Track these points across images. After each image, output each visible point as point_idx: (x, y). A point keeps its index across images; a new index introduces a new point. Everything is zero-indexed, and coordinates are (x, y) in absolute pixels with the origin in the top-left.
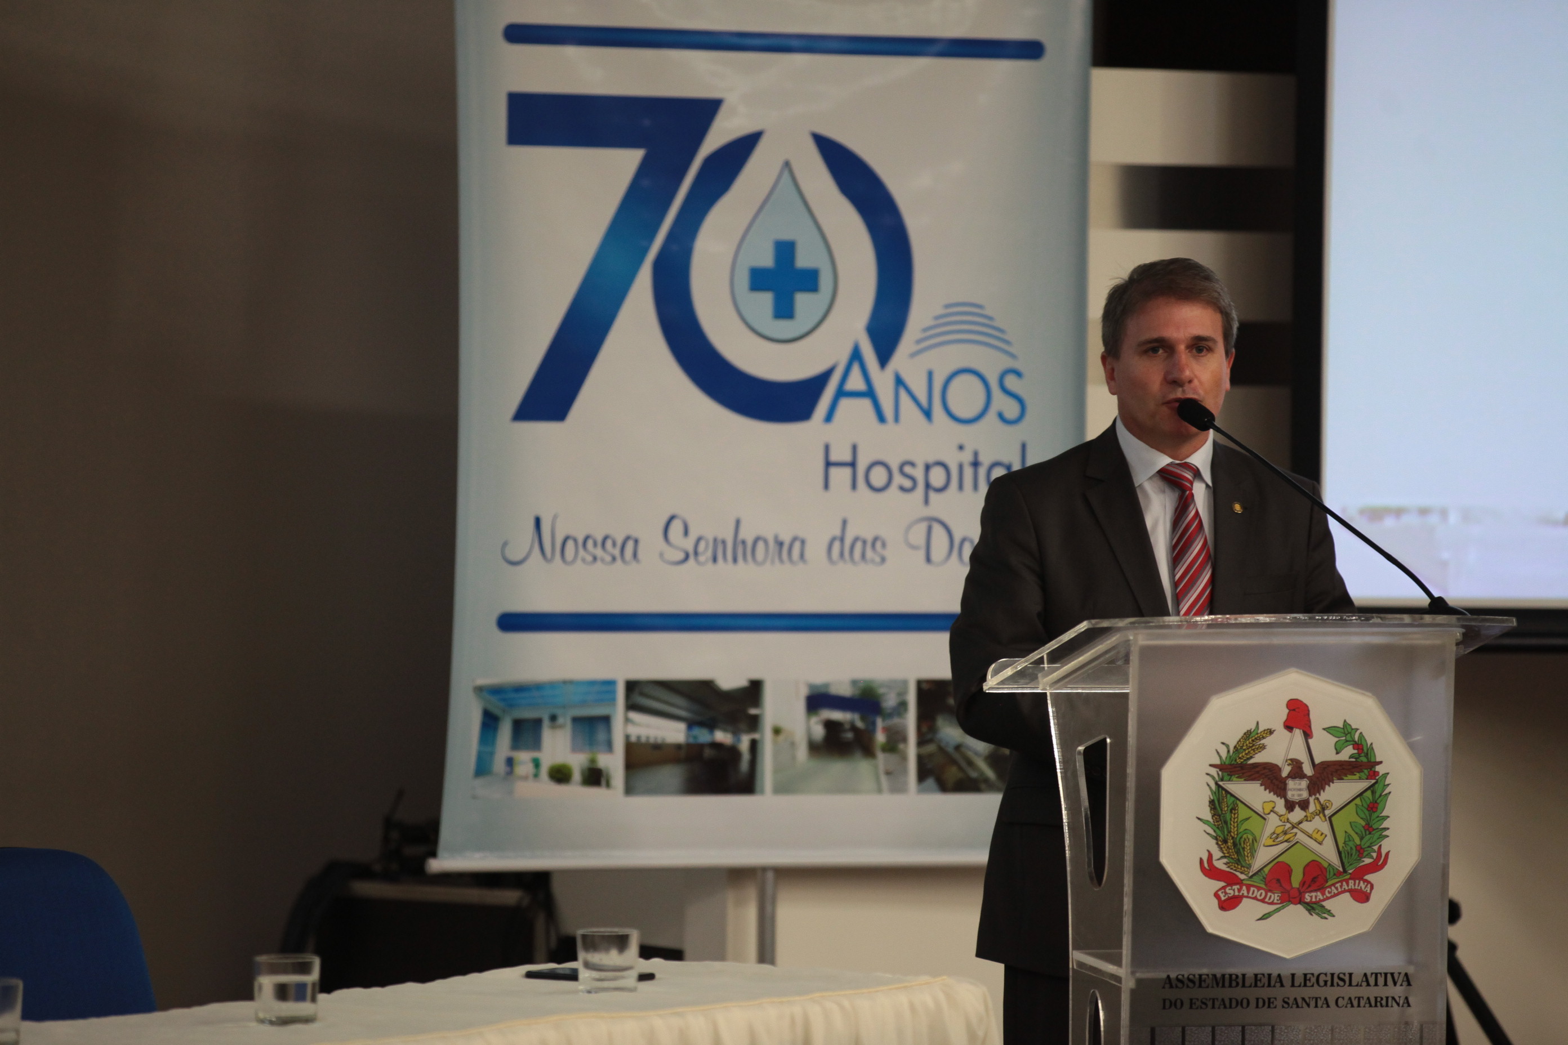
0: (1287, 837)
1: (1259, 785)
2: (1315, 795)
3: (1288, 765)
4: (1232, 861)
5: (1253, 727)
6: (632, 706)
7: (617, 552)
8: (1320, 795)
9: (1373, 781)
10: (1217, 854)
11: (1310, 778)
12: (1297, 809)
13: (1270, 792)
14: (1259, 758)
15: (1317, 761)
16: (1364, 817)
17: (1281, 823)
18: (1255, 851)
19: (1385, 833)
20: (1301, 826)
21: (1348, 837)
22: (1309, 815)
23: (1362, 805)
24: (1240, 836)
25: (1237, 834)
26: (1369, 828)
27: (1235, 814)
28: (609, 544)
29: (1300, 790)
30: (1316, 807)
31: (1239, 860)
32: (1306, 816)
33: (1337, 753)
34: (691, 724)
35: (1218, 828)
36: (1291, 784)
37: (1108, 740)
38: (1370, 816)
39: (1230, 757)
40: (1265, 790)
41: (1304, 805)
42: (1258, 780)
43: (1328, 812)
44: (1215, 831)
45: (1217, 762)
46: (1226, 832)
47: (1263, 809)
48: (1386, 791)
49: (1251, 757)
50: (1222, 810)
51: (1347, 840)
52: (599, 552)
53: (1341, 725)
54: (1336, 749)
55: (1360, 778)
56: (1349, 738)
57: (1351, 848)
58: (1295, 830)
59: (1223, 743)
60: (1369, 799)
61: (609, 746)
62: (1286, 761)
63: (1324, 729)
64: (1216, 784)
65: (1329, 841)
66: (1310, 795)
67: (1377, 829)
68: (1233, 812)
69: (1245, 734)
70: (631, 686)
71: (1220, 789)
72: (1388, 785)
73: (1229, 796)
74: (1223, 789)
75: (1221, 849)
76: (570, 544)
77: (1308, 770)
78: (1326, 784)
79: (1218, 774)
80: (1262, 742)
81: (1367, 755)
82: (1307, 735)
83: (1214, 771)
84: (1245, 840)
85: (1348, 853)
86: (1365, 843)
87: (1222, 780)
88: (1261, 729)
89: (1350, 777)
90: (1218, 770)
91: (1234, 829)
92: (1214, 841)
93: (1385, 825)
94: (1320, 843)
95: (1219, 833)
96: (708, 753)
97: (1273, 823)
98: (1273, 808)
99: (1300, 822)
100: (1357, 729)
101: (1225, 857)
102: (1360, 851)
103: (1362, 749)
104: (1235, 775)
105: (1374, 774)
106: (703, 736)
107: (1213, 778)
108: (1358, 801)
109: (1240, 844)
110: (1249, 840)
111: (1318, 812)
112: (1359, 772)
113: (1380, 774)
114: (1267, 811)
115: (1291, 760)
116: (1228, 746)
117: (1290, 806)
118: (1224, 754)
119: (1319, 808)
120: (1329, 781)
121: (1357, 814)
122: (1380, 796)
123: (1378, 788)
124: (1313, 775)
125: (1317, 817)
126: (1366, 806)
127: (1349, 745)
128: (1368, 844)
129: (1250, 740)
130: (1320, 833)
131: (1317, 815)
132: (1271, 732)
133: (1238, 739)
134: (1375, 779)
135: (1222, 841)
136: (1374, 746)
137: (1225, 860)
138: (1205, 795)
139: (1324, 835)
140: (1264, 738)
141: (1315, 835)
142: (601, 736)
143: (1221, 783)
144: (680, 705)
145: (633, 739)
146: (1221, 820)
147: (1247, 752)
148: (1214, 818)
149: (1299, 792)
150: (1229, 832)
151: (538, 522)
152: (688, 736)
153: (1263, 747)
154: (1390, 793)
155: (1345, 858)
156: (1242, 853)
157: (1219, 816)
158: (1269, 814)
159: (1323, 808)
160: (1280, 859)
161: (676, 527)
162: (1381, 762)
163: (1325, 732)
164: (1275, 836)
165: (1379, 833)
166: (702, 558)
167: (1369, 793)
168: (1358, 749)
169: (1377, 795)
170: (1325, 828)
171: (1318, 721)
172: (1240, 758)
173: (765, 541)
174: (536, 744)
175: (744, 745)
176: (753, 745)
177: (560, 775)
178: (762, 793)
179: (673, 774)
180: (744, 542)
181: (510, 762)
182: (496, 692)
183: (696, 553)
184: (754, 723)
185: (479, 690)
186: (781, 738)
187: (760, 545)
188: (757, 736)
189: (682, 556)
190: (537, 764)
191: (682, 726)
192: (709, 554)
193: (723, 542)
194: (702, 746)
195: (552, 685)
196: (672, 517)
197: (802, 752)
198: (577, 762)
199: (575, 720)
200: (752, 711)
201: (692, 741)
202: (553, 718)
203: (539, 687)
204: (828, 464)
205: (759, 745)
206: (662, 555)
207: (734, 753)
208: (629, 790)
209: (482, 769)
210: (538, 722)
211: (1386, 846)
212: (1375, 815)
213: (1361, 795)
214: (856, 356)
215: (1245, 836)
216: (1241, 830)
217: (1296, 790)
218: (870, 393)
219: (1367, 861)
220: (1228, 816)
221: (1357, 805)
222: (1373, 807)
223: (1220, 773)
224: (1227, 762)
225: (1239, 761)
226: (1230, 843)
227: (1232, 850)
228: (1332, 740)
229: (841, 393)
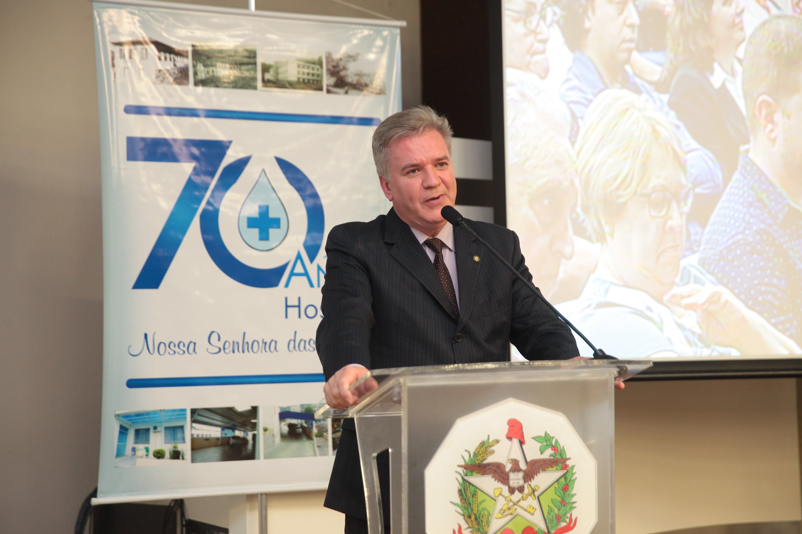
0: (510, 512)
1: (491, 477)
2: (528, 482)
3: (510, 463)
4: (474, 530)
5: (486, 439)
6: (194, 421)
7: (185, 349)
8: (531, 481)
9: (565, 471)
10: (464, 525)
11: (525, 472)
12: (517, 492)
13: (498, 482)
14: (490, 459)
15: (529, 460)
16: (560, 495)
17: (506, 502)
18: (490, 522)
19: (574, 505)
20: (520, 503)
21: (551, 510)
22: (524, 496)
23: (559, 488)
24: (479, 512)
25: (478, 512)
26: (563, 503)
27: (475, 498)
28: (181, 345)
29: (518, 479)
30: (529, 490)
31: (479, 529)
32: (523, 497)
33: (542, 453)
34: (223, 428)
35: (465, 508)
36: (512, 476)
37: (390, 450)
38: (564, 494)
39: (471, 460)
40: (495, 480)
41: (521, 489)
42: (491, 474)
43: (537, 494)
44: (462, 510)
45: (463, 463)
46: (470, 511)
47: (494, 493)
48: (574, 477)
49: (485, 459)
50: (466, 496)
51: (550, 511)
52: (177, 349)
53: (543, 435)
54: (541, 451)
55: (557, 470)
56: (548, 443)
57: (553, 517)
58: (516, 507)
59: (466, 451)
60: (563, 483)
61: (183, 440)
62: (508, 460)
63: (533, 438)
64: (463, 478)
65: (538, 513)
66: (525, 482)
67: (569, 502)
68: (474, 496)
69: (481, 444)
70: (194, 411)
71: (465, 482)
72: (575, 473)
73: (471, 486)
74: (467, 481)
75: (467, 522)
76: (162, 346)
77: (523, 466)
78: (535, 474)
79: (464, 472)
80: (492, 448)
81: (561, 455)
82: (522, 443)
83: (461, 470)
84: (483, 515)
85: (551, 520)
86: (561, 513)
87: (466, 475)
88: (491, 440)
89: (550, 469)
90: (463, 468)
91: (475, 508)
92: (462, 517)
93: (574, 500)
94: (532, 514)
95: (465, 511)
96: (232, 441)
97: (501, 503)
98: (501, 492)
99: (519, 501)
100: (553, 437)
101: (470, 527)
102: (559, 518)
103: (558, 450)
104: (474, 471)
105: (565, 467)
106: (229, 433)
107: (460, 474)
108: (556, 485)
109: (480, 518)
110: (485, 515)
111: (530, 494)
112: (556, 466)
113: (570, 466)
114: (497, 495)
115: (512, 460)
116: (469, 453)
117: (512, 491)
118: (467, 458)
119: (531, 490)
120: (536, 472)
121: (556, 493)
122: (570, 480)
123: (569, 476)
124: (527, 469)
125: (530, 498)
126: (561, 488)
127: (549, 448)
128: (563, 513)
129: (484, 447)
130: (532, 508)
131: (530, 495)
132: (498, 442)
133: (476, 447)
134: (566, 469)
135: (468, 517)
136: (565, 448)
137: (470, 530)
138: (455, 487)
139: (534, 509)
140: (493, 446)
141: (529, 509)
142: (179, 435)
143: (466, 478)
144: (218, 419)
145: (195, 436)
146: (466, 502)
147: (482, 455)
148: (462, 501)
149: (517, 481)
150: (472, 510)
151: (146, 336)
152: (222, 434)
153: (493, 452)
154: (576, 478)
155: (549, 523)
156: (481, 525)
157: (465, 500)
158: (498, 496)
159: (534, 491)
160: (507, 527)
161: (214, 337)
162: (570, 459)
163: (533, 440)
164: (503, 512)
165: (570, 505)
166: (227, 351)
167: (563, 480)
168: (555, 450)
169: (568, 480)
170: (535, 504)
171: (528, 434)
172: (478, 460)
173: (258, 342)
174: (147, 441)
175: (250, 437)
176: (254, 436)
177: (159, 455)
178: (259, 459)
179: (215, 452)
180: (247, 343)
181: (134, 450)
182: (126, 416)
183: (224, 348)
184: (254, 426)
185: (118, 416)
186: (268, 432)
187: (256, 344)
188: (255, 432)
189: (218, 350)
190: (147, 450)
191: (219, 429)
192: (231, 348)
193: (238, 343)
194: (229, 438)
195: (154, 412)
196: (213, 332)
197: (278, 439)
198: (167, 448)
199: (166, 428)
200: (253, 421)
201: (224, 436)
202: (155, 428)
203: (148, 413)
204: (287, 306)
205: (257, 437)
206: (207, 350)
207: (244, 441)
208: (193, 461)
209: (120, 453)
210: (148, 430)
211: (575, 514)
212: (567, 494)
213: (558, 481)
214: (299, 257)
215: (483, 513)
216: (480, 508)
217: (516, 479)
218: (306, 274)
219: (563, 524)
220: (471, 500)
221: (555, 488)
222: (566, 488)
223: (465, 471)
224: (469, 463)
225: (477, 462)
226: (473, 518)
227: (475, 523)
228: (537, 445)
229: (292, 274)
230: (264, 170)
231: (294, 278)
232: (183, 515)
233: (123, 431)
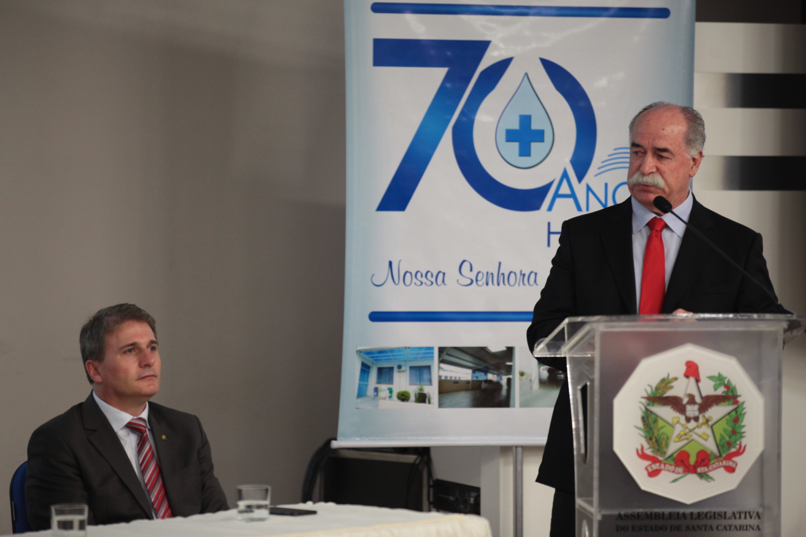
0: (687, 437)
1: (670, 408)
2: (703, 413)
3: (687, 397)
4: (655, 450)
5: (665, 376)
6: (442, 361)
7: (433, 280)
8: (705, 413)
9: (736, 406)
10: (646, 446)
11: (700, 405)
12: (692, 421)
13: (676, 412)
14: (670, 393)
16: (731, 426)
17: (683, 429)
18: (669, 445)
19: (744, 435)
20: (695, 431)
21: (722, 437)
22: (699, 425)
23: (730, 419)
24: (659, 436)
26: (734, 432)
28: (429, 275)
29: (694, 411)
30: (703, 420)
31: (659, 449)
32: (697, 425)
33: (715, 390)
34: (475, 370)
35: (647, 432)
36: (689, 408)
37: (588, 384)
38: (735, 425)
39: (653, 393)
40: (674, 410)
41: (696, 419)
42: (670, 406)
43: (710, 423)
44: (645, 433)
45: (645, 395)
46: (651, 434)
47: (673, 421)
48: (744, 412)
49: (665, 393)
50: (648, 422)
52: (424, 280)
53: (717, 375)
54: (714, 388)
55: (729, 404)
56: (721, 382)
57: (724, 443)
58: (691, 433)
59: (649, 385)
60: (734, 416)
61: (430, 382)
62: (685, 395)
63: (707, 377)
64: (645, 407)
65: (711, 440)
66: (700, 414)
67: (739, 432)
68: (655, 423)
69: (661, 380)
70: (442, 350)
71: (648, 411)
72: (745, 408)
73: (652, 414)
75: (649, 443)
76: (408, 275)
77: (698, 400)
78: (709, 407)
79: (646, 402)
80: (672, 384)
81: (732, 392)
82: (698, 381)
83: (644, 401)
85: (722, 446)
86: (732, 440)
87: (649, 405)
88: (671, 377)
89: (722, 404)
91: (656, 433)
92: (644, 439)
93: (743, 430)
94: (706, 440)
95: (647, 435)
96: (484, 385)
97: (678, 429)
98: (679, 421)
99: (694, 429)
100: (726, 378)
101: (651, 448)
102: (729, 445)
103: (730, 388)
104: (656, 402)
105: (736, 402)
106: (481, 377)
107: (643, 404)
108: (728, 417)
109: (660, 440)
110: (664, 438)
112: (728, 401)
113: (740, 402)
114: (675, 422)
115: (688, 394)
116: (651, 387)
117: (688, 420)
118: (649, 391)
119: (705, 421)
121: (727, 424)
122: (741, 414)
123: (739, 410)
124: (701, 403)
125: (704, 426)
126: (732, 420)
127: (722, 386)
128: (734, 440)
129: (665, 383)
130: (706, 435)
131: (704, 424)
132: (676, 379)
133: (657, 383)
135: (649, 439)
136: (736, 387)
137: (651, 450)
138: (639, 414)
139: (708, 436)
140: (672, 382)
141: (703, 436)
142: (426, 376)
143: (648, 407)
144: (468, 360)
145: (443, 378)
146: (648, 428)
147: (663, 390)
148: (644, 426)
150: (653, 434)
151: (390, 263)
152: (472, 377)
153: (672, 387)
154: (746, 413)
155: (721, 448)
156: (661, 446)
157: (647, 425)
158: (676, 424)
159: (707, 421)
160: (683, 449)
161: (466, 267)
162: (740, 396)
163: (708, 379)
164: (680, 437)
165: (740, 434)
166: (480, 283)
167: (734, 413)
168: (727, 388)
169: (739, 413)
170: (709, 431)
171: (703, 373)
172: (659, 393)
173: (515, 274)
174: (390, 381)
175: (504, 381)
176: (509, 381)
177: (403, 397)
178: (514, 406)
179: (465, 397)
180: (503, 274)
181: (376, 390)
182: (369, 353)
183: (477, 280)
184: (509, 370)
185: (359, 352)
186: (524, 377)
187: (512, 276)
188: (511, 376)
189: (469, 281)
190: (391, 391)
191: (470, 371)
192: (484, 280)
193: (492, 274)
194: (481, 382)
195: (399, 349)
196: (464, 261)
197: (536, 385)
198: (413, 390)
199: (411, 368)
200: (508, 364)
201: (475, 379)
202: (400, 367)
203: (392, 350)
204: (550, 233)
205: (512, 381)
206: (458, 281)
207: (498, 385)
208: (441, 405)
209: (361, 393)
210: (391, 369)
211: (744, 442)
212: (737, 425)
213: (729, 413)
214: (565, 175)
215: (662, 437)
216: (661, 432)
217: (692, 410)
218: (573, 195)
219: (733, 450)
220: (652, 425)
221: (727, 420)
222: (736, 420)
223: (648, 402)
224: (652, 395)
225: (658, 395)
226: (654, 440)
227: (655, 444)
228: (712, 383)
229: (557, 195)
230: (526, 74)
231: (558, 200)
232: (430, 474)
233: (365, 369)
